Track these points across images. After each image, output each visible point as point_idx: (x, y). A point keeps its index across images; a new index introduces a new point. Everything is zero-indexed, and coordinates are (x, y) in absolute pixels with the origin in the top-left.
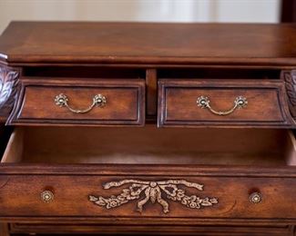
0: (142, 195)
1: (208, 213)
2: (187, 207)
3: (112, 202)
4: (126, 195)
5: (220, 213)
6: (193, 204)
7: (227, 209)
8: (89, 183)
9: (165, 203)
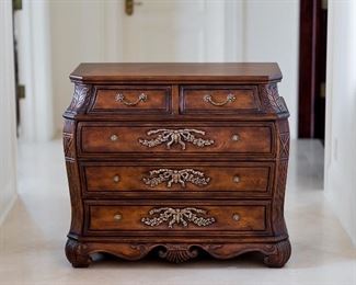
0: (170, 138)
1: (209, 150)
2: (196, 146)
3: (152, 143)
4: (161, 139)
5: (215, 149)
6: (199, 144)
7: (220, 147)
8: (138, 131)
9: (183, 144)
